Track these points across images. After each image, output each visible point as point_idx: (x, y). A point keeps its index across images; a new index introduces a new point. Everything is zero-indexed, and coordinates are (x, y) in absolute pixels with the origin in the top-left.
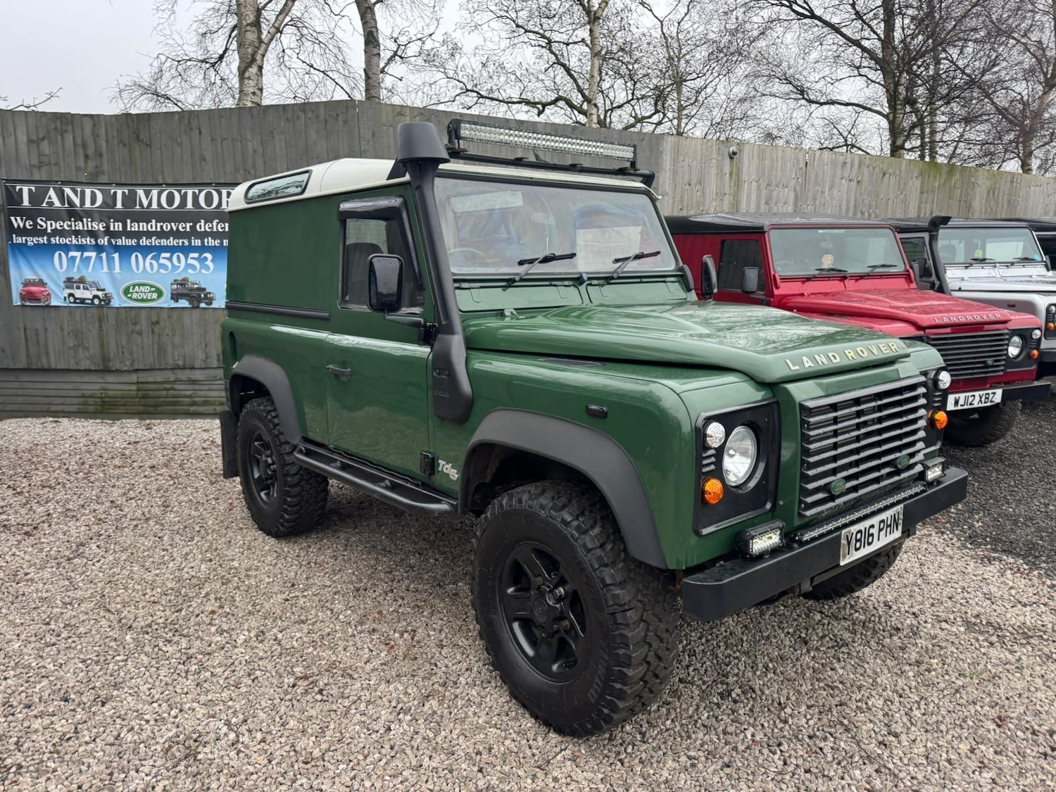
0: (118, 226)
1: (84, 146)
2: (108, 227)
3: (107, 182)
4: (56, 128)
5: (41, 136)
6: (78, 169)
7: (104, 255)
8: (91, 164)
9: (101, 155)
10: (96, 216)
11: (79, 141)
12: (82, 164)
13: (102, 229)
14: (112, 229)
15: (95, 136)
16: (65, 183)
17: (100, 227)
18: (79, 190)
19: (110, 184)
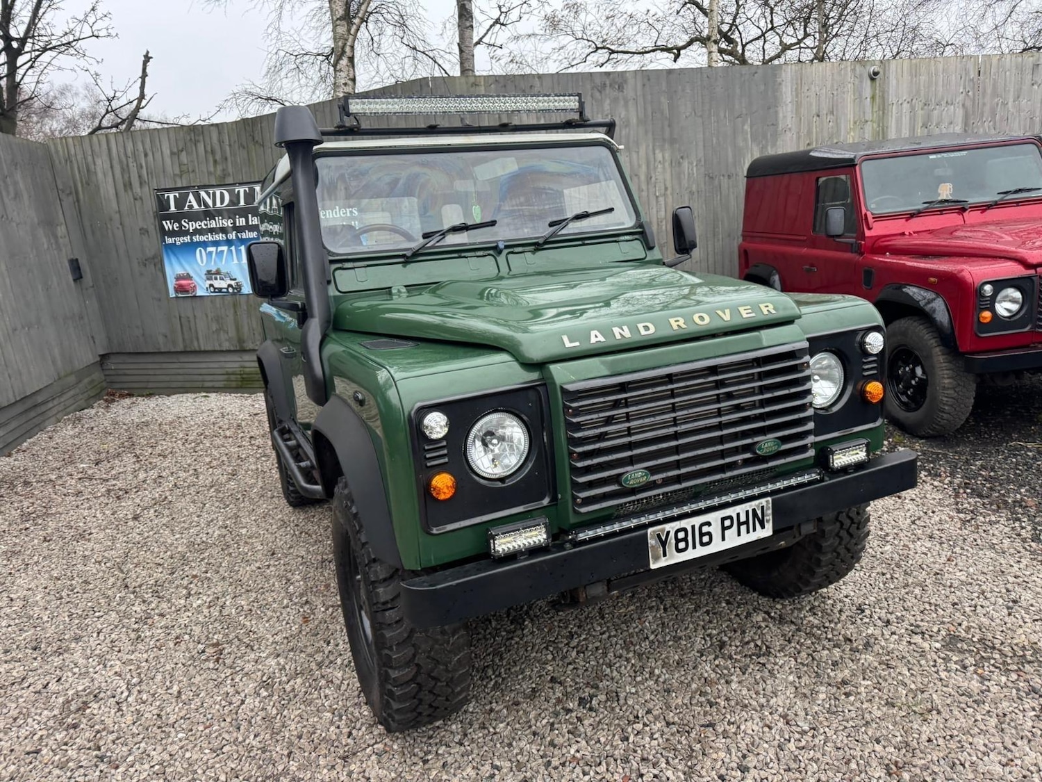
0: (241, 222)
1: (213, 152)
2: (234, 223)
3: (232, 182)
4: (191, 139)
5: (180, 148)
6: (209, 173)
7: (233, 248)
8: (219, 168)
9: (226, 159)
10: (225, 214)
11: (209, 149)
12: (212, 169)
13: (231, 225)
14: (238, 225)
15: (221, 142)
16: (200, 187)
17: (228, 223)
18: (211, 192)
19: (234, 184)
